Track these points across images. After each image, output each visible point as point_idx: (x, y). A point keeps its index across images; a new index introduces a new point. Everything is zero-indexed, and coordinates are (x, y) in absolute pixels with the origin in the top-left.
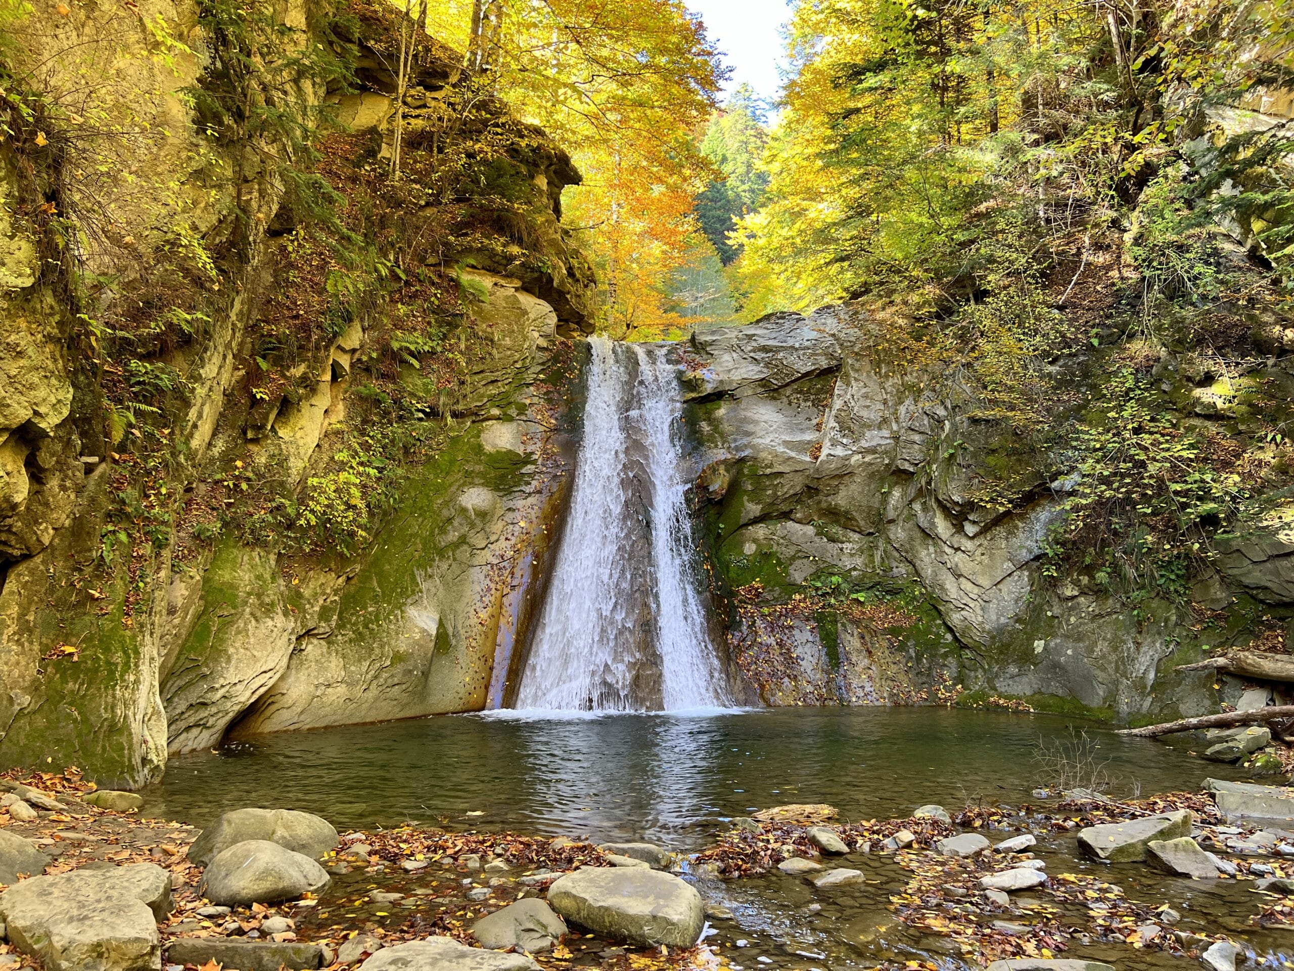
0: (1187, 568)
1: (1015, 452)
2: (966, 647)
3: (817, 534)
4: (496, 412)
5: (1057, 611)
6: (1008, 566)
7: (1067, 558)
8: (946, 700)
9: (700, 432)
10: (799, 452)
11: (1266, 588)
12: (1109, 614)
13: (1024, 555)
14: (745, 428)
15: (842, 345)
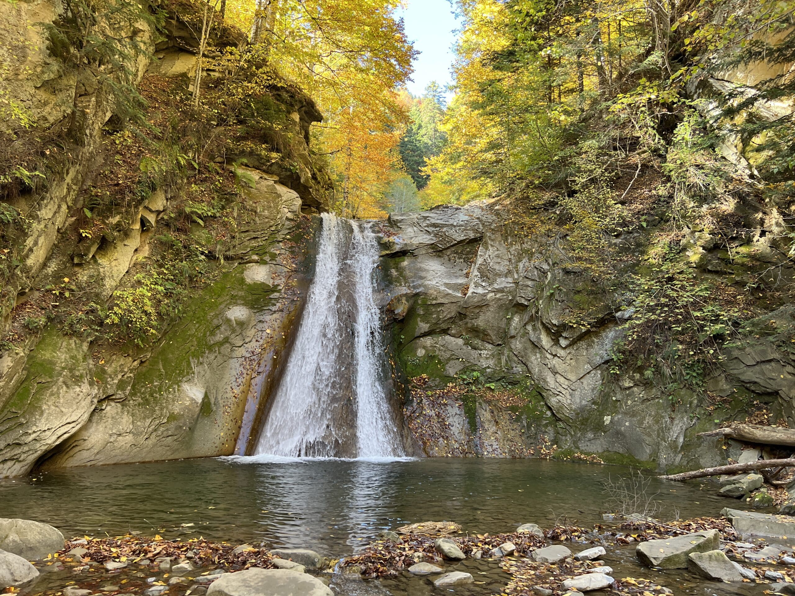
0: (704, 369)
1: (592, 292)
2: (559, 420)
3: (465, 344)
4: (255, 257)
5: (619, 397)
6: (588, 367)
7: (625, 362)
8: (546, 455)
9: (391, 275)
10: (454, 290)
11: (755, 383)
12: (653, 399)
13: (598, 360)
14: (419, 274)
15: (483, 225)
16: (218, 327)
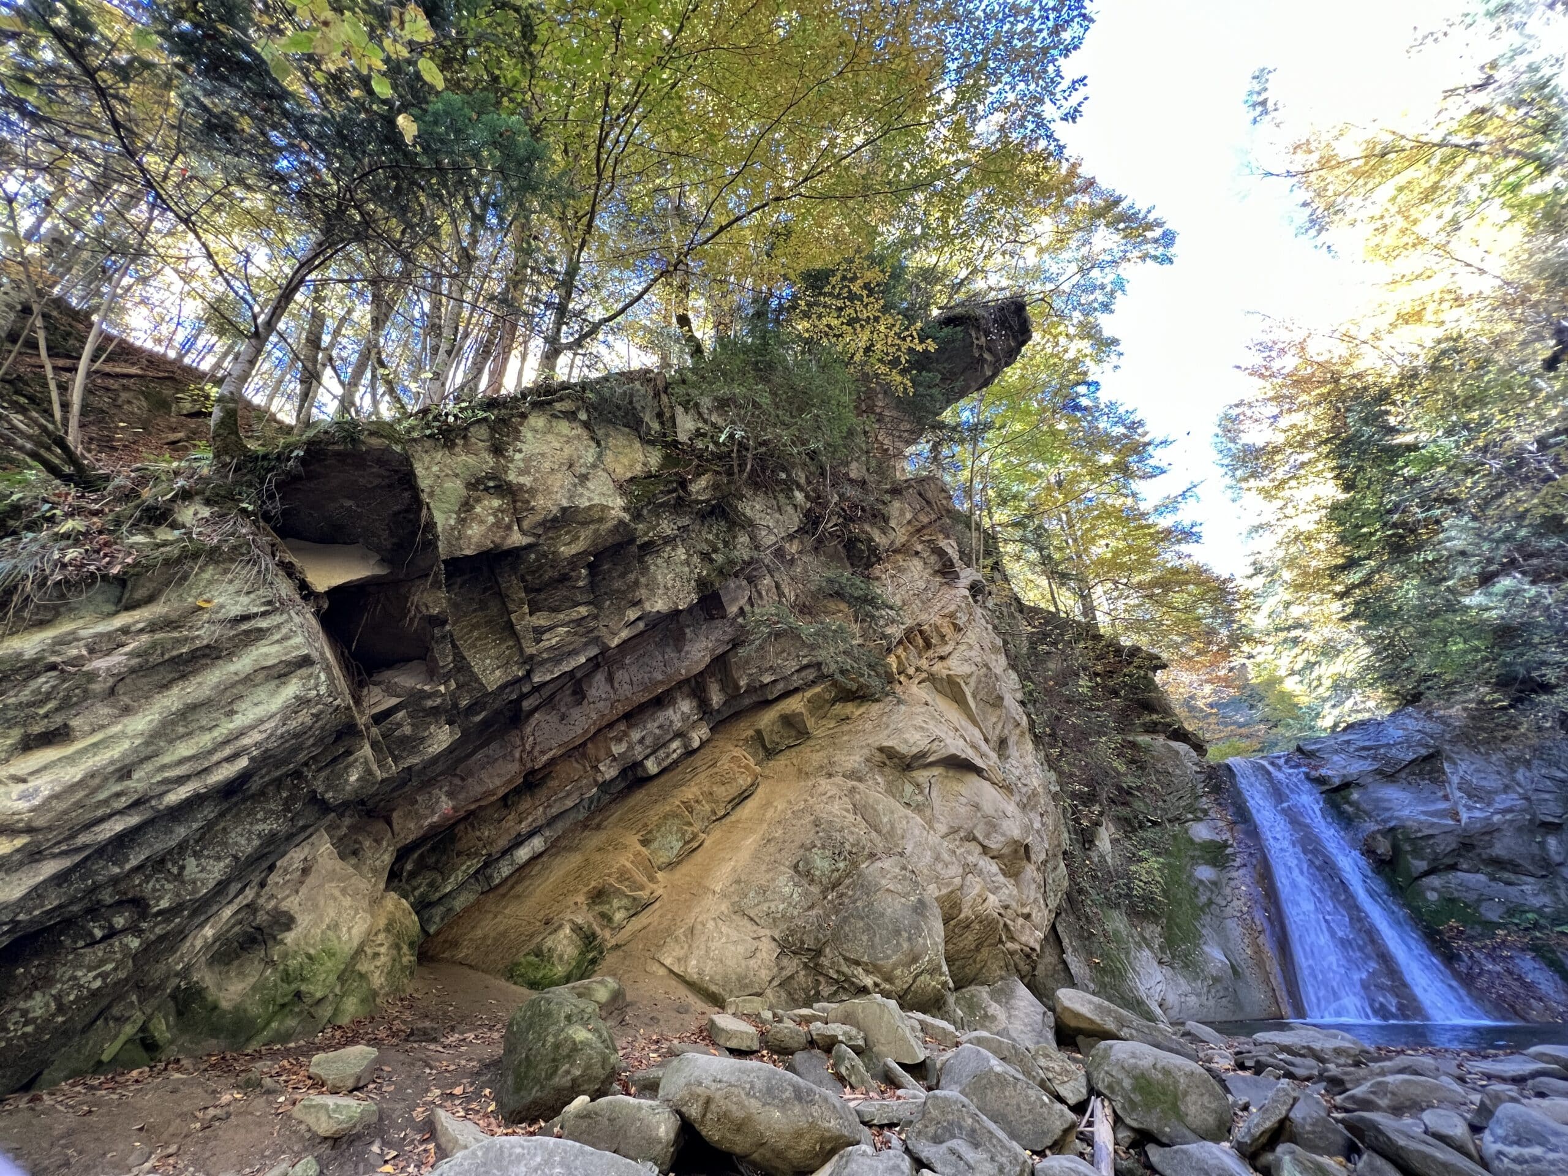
3: (1491, 880)
9: (1346, 812)
10: (1440, 818)
14: (1381, 806)
15: (1432, 737)
16: (1196, 889)
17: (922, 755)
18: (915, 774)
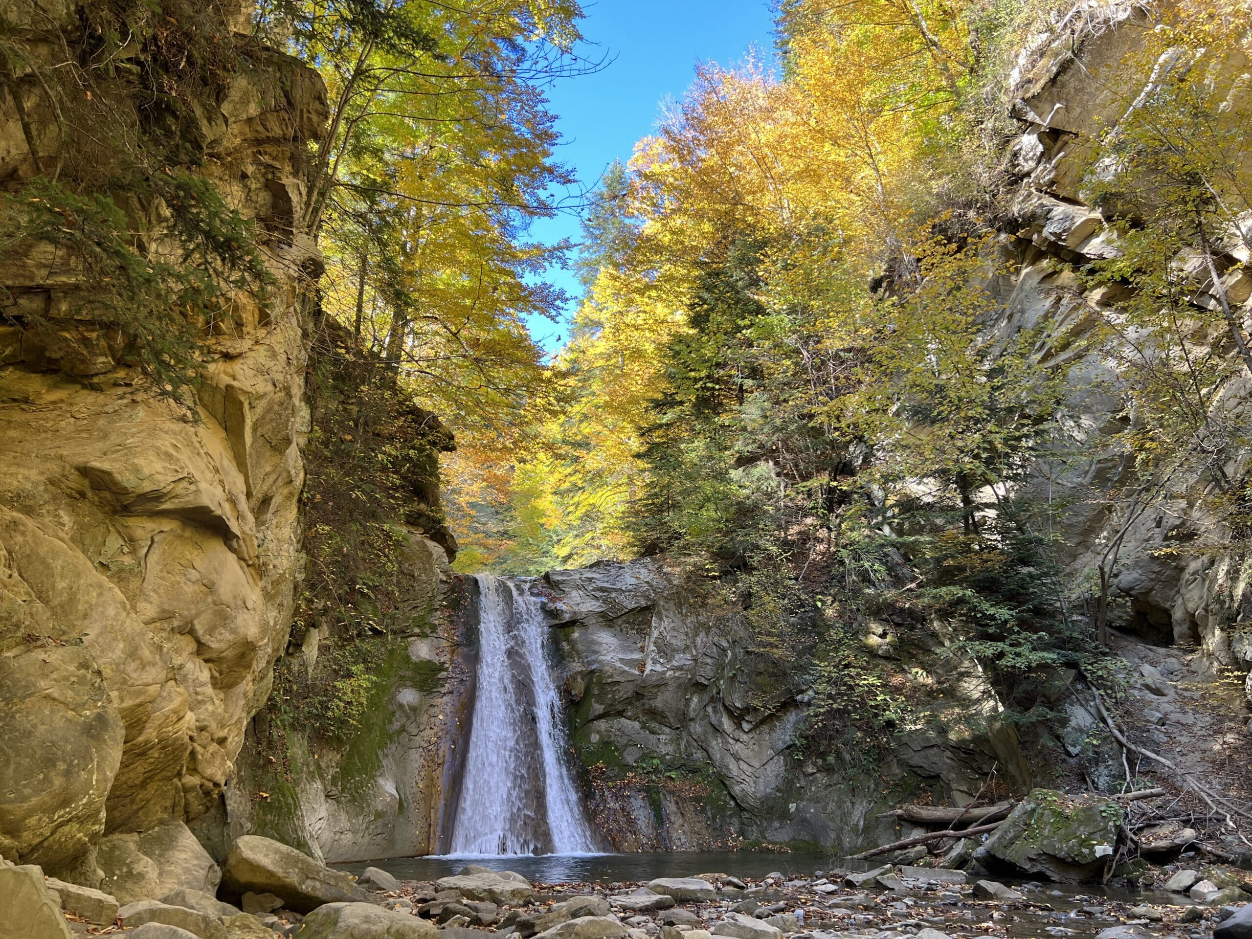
0: (879, 754)
1: (774, 675)
2: (744, 810)
3: (642, 728)
4: (417, 630)
5: (803, 783)
6: (770, 752)
7: (808, 747)
8: (733, 847)
9: (562, 650)
10: (631, 667)
12: (835, 784)
13: (781, 745)
14: (592, 648)
15: (654, 591)
16: (393, 713)
17: (157, 496)
18: (132, 522)
